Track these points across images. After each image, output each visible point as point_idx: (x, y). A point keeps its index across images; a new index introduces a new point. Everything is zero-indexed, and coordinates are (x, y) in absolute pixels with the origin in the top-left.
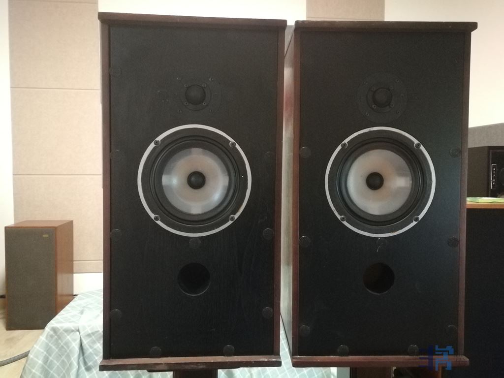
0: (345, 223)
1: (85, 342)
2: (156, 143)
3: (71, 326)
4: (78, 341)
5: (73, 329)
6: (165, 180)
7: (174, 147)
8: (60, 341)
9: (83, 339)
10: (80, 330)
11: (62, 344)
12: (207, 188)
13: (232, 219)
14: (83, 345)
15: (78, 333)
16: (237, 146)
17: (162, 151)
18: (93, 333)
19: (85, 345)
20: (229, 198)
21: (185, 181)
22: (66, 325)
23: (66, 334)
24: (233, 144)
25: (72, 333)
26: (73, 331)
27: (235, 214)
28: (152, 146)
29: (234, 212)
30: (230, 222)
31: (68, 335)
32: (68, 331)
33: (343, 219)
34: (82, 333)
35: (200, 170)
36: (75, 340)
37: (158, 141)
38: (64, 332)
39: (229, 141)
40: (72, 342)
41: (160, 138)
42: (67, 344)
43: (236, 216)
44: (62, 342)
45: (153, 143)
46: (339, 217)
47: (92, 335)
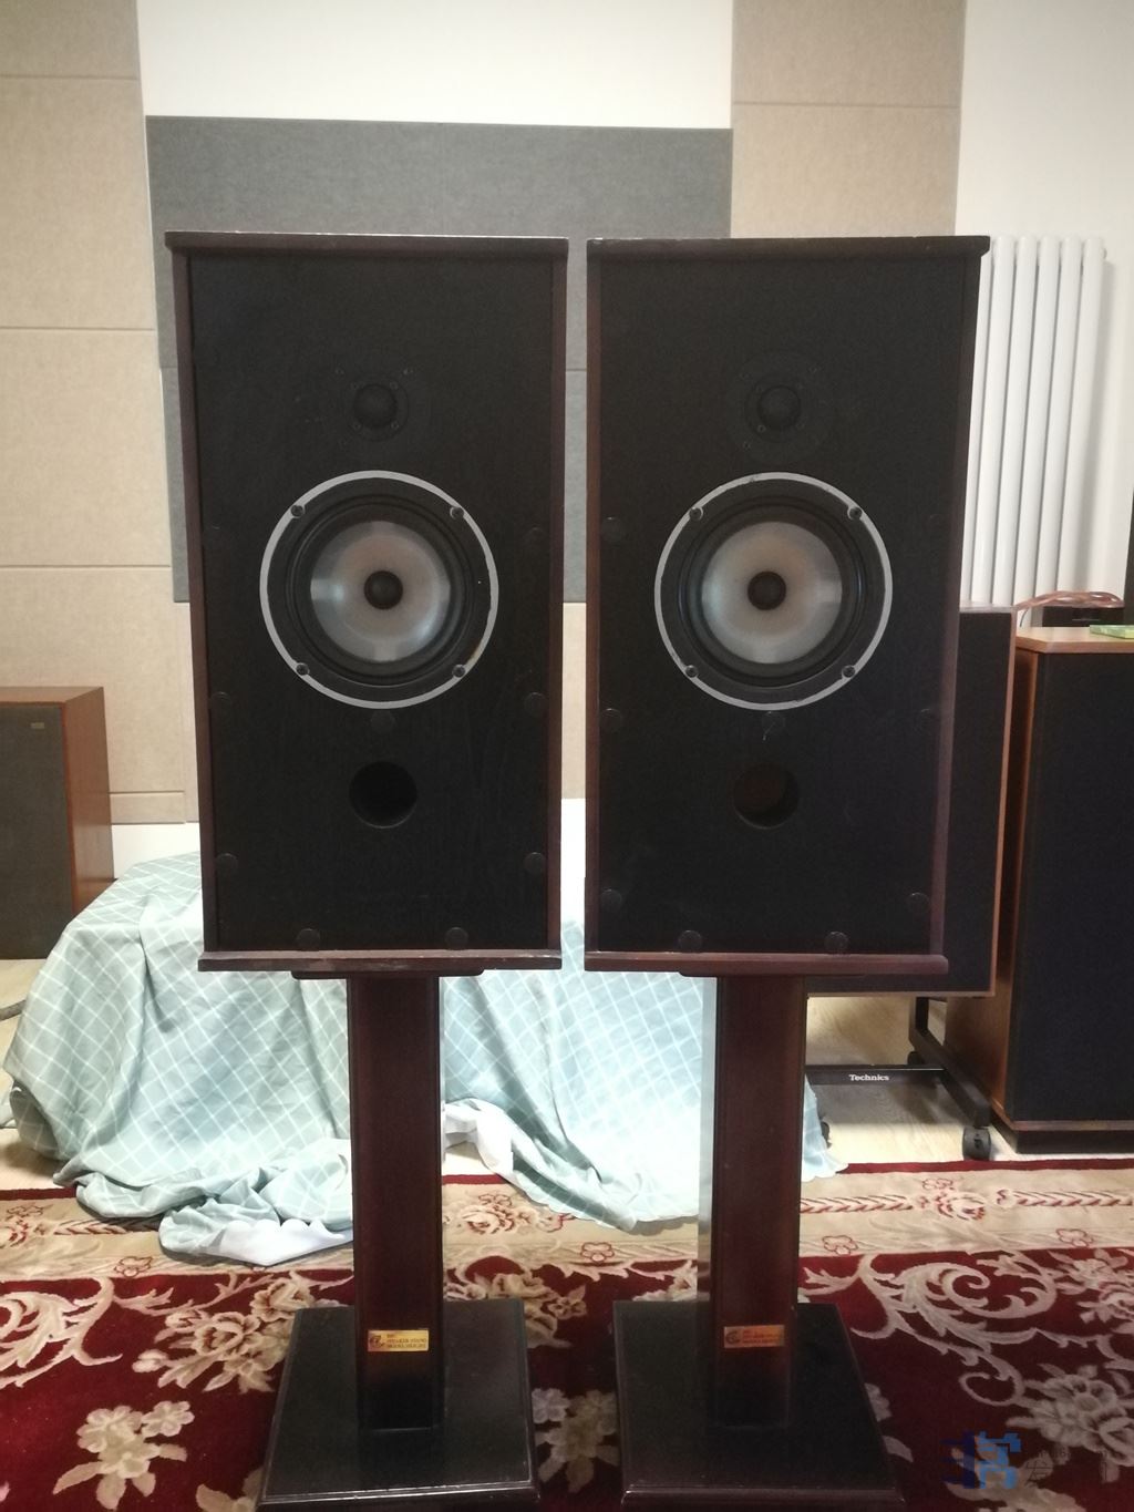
0: (696, 681)
1: (156, 967)
2: (296, 511)
3: (121, 929)
4: (140, 964)
5: (127, 936)
6: (317, 589)
7: (335, 518)
8: (98, 964)
9: (150, 959)
10: (144, 941)
11: (103, 970)
12: (406, 608)
13: (460, 672)
14: (152, 973)
15: (138, 946)
16: (467, 517)
17: (308, 528)
18: (174, 947)
19: (156, 972)
20: (452, 629)
21: (360, 592)
22: (112, 928)
23: (111, 948)
24: (458, 512)
25: (125, 947)
26: (126, 941)
27: (464, 662)
28: (287, 518)
29: (464, 659)
30: (455, 680)
31: (116, 950)
32: (115, 941)
33: (691, 673)
34: (148, 946)
35: (389, 567)
36: (131, 962)
37: (301, 507)
38: (105, 943)
39: (449, 506)
40: (127, 967)
41: (303, 501)
42: (115, 970)
43: (468, 667)
44: (103, 966)
45: (289, 511)
46: (683, 669)
47: (171, 951)
